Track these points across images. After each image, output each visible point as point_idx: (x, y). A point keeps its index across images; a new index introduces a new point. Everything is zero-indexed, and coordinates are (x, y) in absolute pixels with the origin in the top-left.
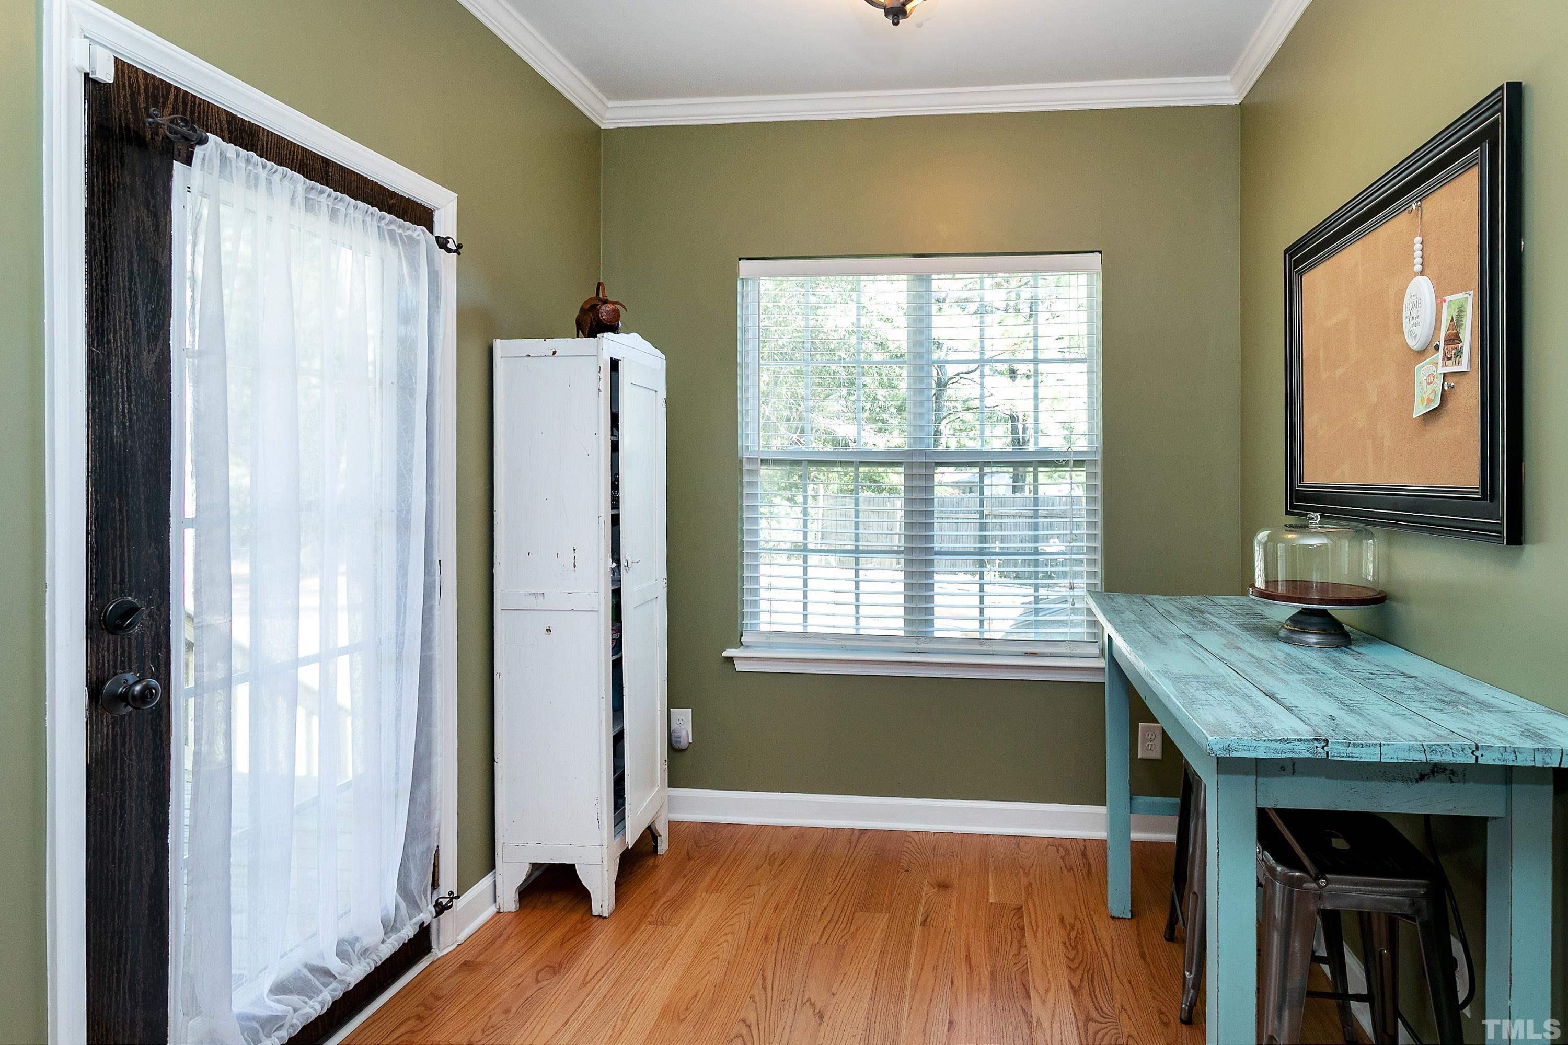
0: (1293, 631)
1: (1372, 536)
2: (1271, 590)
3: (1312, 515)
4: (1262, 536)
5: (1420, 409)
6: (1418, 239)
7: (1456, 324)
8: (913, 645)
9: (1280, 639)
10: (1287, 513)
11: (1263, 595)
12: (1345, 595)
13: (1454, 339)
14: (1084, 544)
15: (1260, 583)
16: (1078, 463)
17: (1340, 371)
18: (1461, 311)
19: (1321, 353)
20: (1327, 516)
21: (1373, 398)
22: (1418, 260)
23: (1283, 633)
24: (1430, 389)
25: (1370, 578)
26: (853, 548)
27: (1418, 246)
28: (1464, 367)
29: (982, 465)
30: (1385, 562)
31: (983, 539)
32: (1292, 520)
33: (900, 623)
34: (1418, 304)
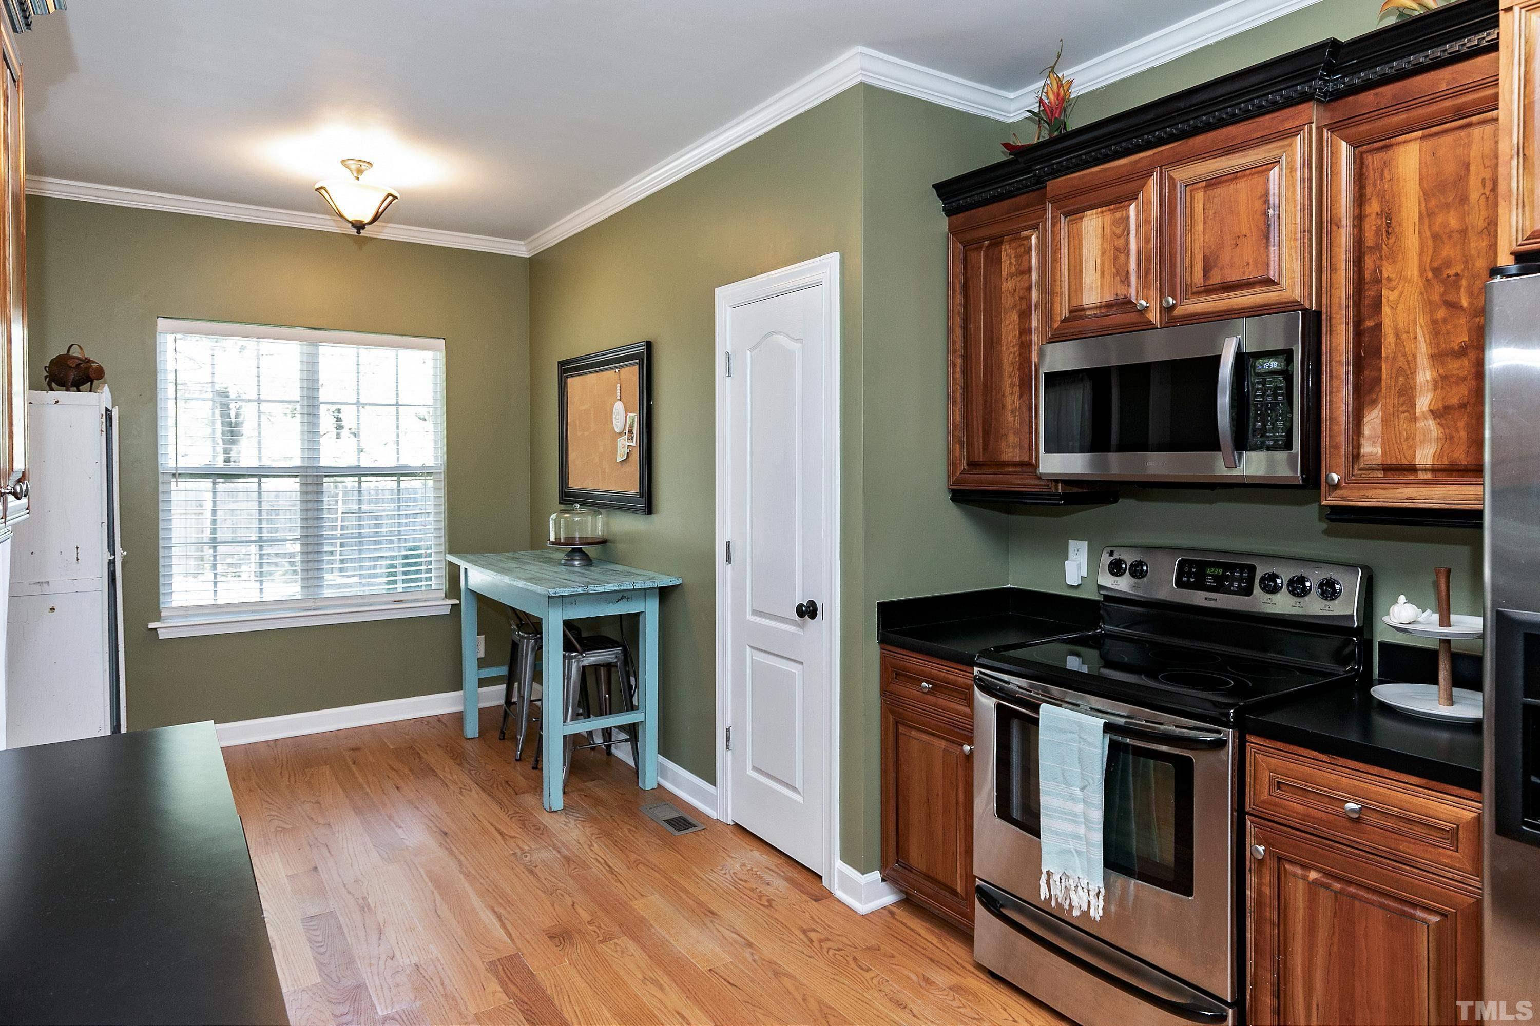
0: (568, 560)
1: (601, 514)
2: (558, 541)
3: (576, 505)
4: (554, 516)
5: (619, 459)
6: (618, 385)
7: (631, 426)
8: (311, 604)
9: (561, 565)
10: (560, 503)
11: (553, 543)
12: (590, 541)
13: (631, 432)
14: (433, 527)
15: (552, 539)
16: (429, 474)
17: (586, 433)
18: (633, 421)
19: (577, 422)
20: (583, 504)
21: (601, 449)
22: (619, 394)
23: (563, 561)
24: (623, 450)
25: (600, 533)
26: (257, 539)
27: (618, 388)
28: (634, 444)
29: (360, 476)
30: (606, 524)
31: (360, 527)
32: (563, 507)
33: (298, 589)
34: (618, 414)
